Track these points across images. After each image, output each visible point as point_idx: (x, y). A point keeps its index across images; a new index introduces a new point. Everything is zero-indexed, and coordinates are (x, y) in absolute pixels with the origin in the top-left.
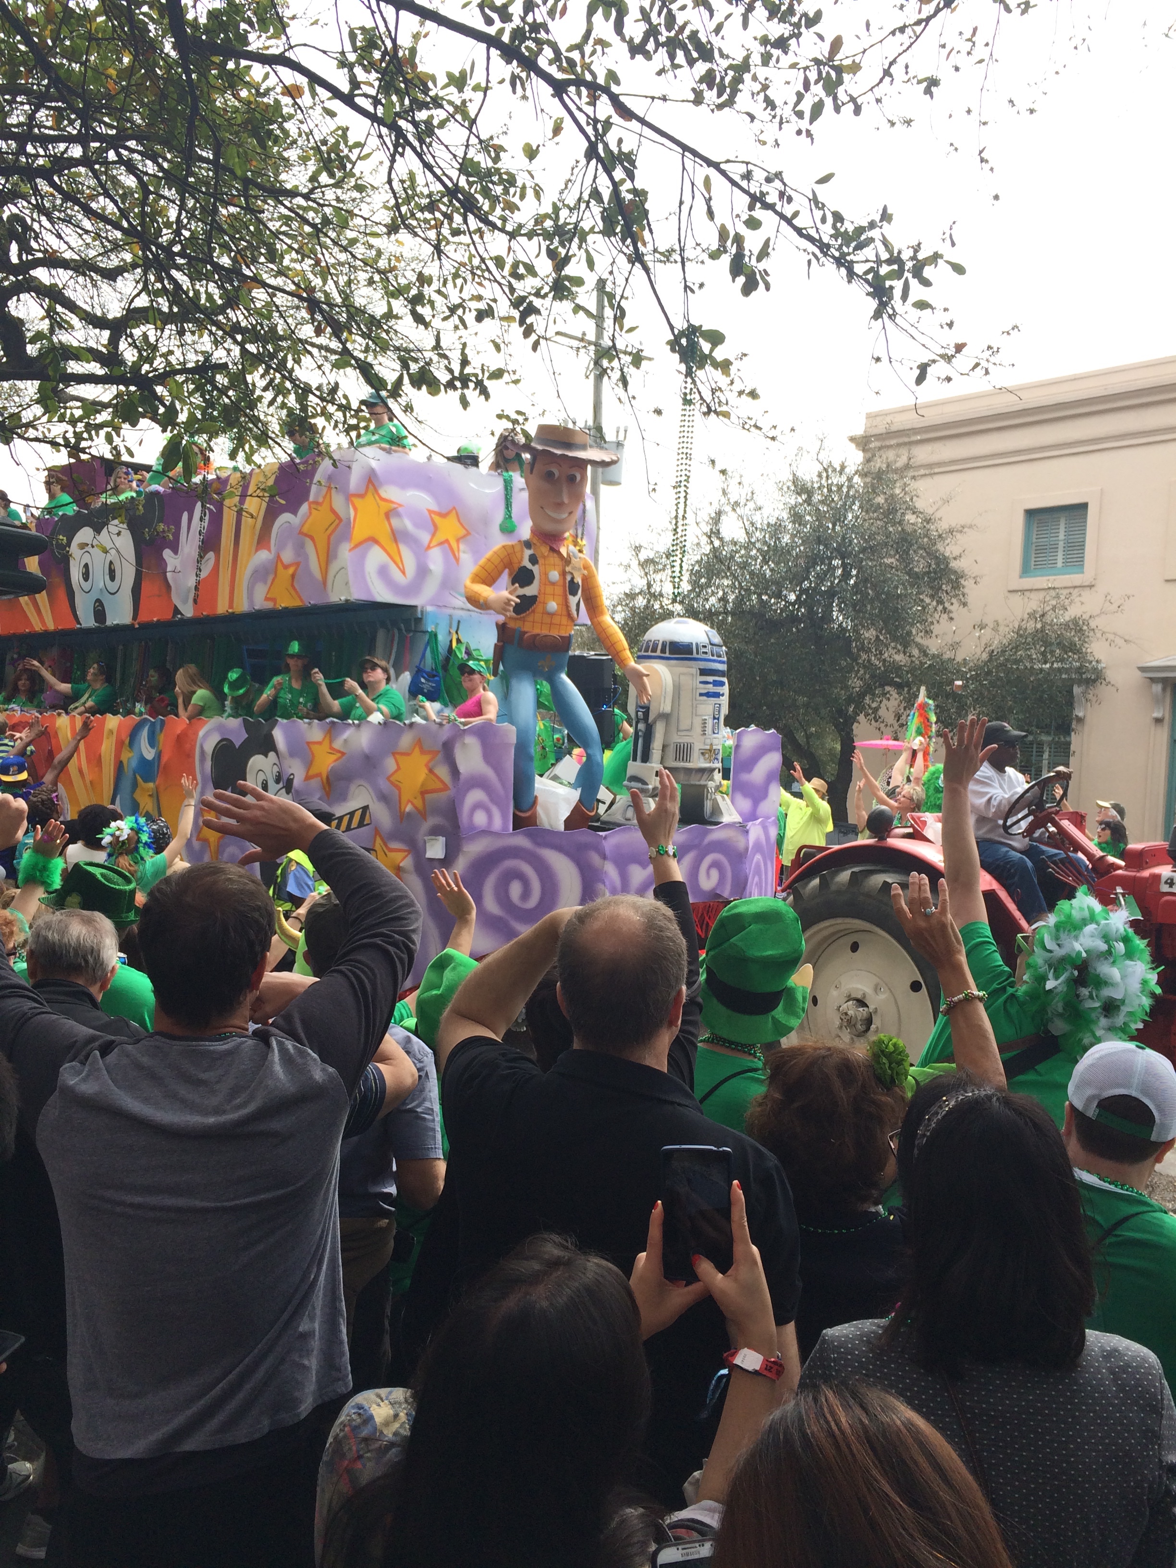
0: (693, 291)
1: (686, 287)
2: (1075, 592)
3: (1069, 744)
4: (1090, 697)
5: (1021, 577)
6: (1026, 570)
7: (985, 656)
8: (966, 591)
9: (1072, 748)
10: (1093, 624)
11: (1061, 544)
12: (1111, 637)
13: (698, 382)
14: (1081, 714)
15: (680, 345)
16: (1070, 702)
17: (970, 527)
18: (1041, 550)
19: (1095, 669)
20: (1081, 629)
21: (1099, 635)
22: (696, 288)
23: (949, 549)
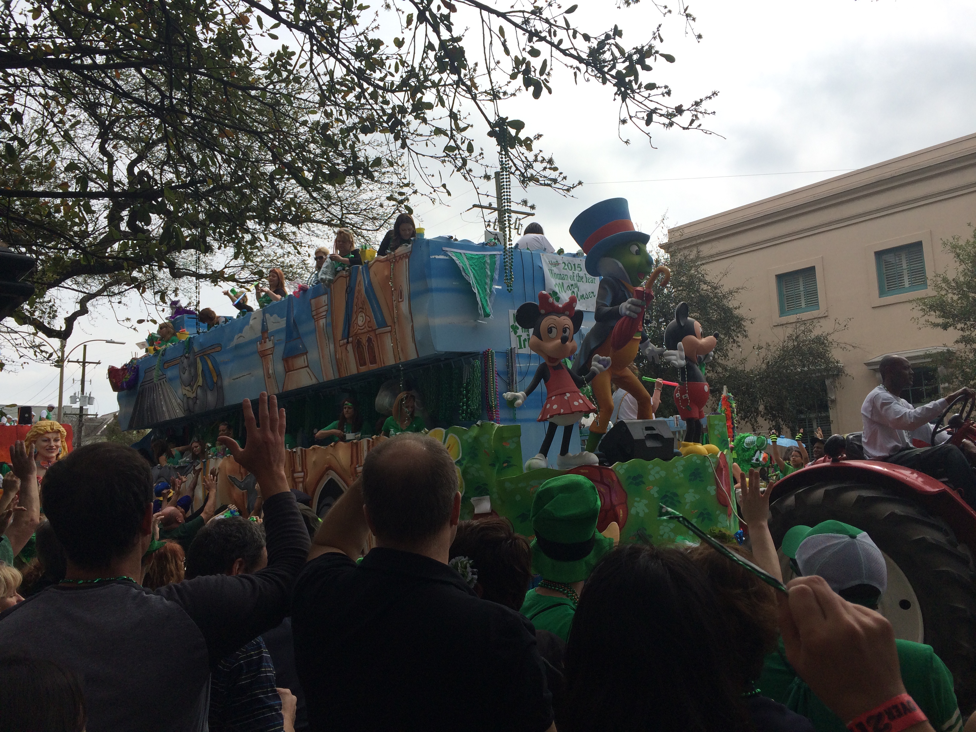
0: (499, 98)
2: (815, 321)
3: (828, 417)
4: (836, 385)
5: (780, 317)
6: (782, 312)
7: (764, 366)
8: (746, 329)
9: (831, 419)
10: (830, 338)
11: (802, 293)
12: (843, 345)
13: (511, 155)
14: (833, 397)
15: (496, 132)
16: (824, 389)
17: (743, 289)
18: (790, 299)
19: (837, 367)
20: (823, 343)
21: (835, 345)
22: (502, 95)
23: (731, 304)
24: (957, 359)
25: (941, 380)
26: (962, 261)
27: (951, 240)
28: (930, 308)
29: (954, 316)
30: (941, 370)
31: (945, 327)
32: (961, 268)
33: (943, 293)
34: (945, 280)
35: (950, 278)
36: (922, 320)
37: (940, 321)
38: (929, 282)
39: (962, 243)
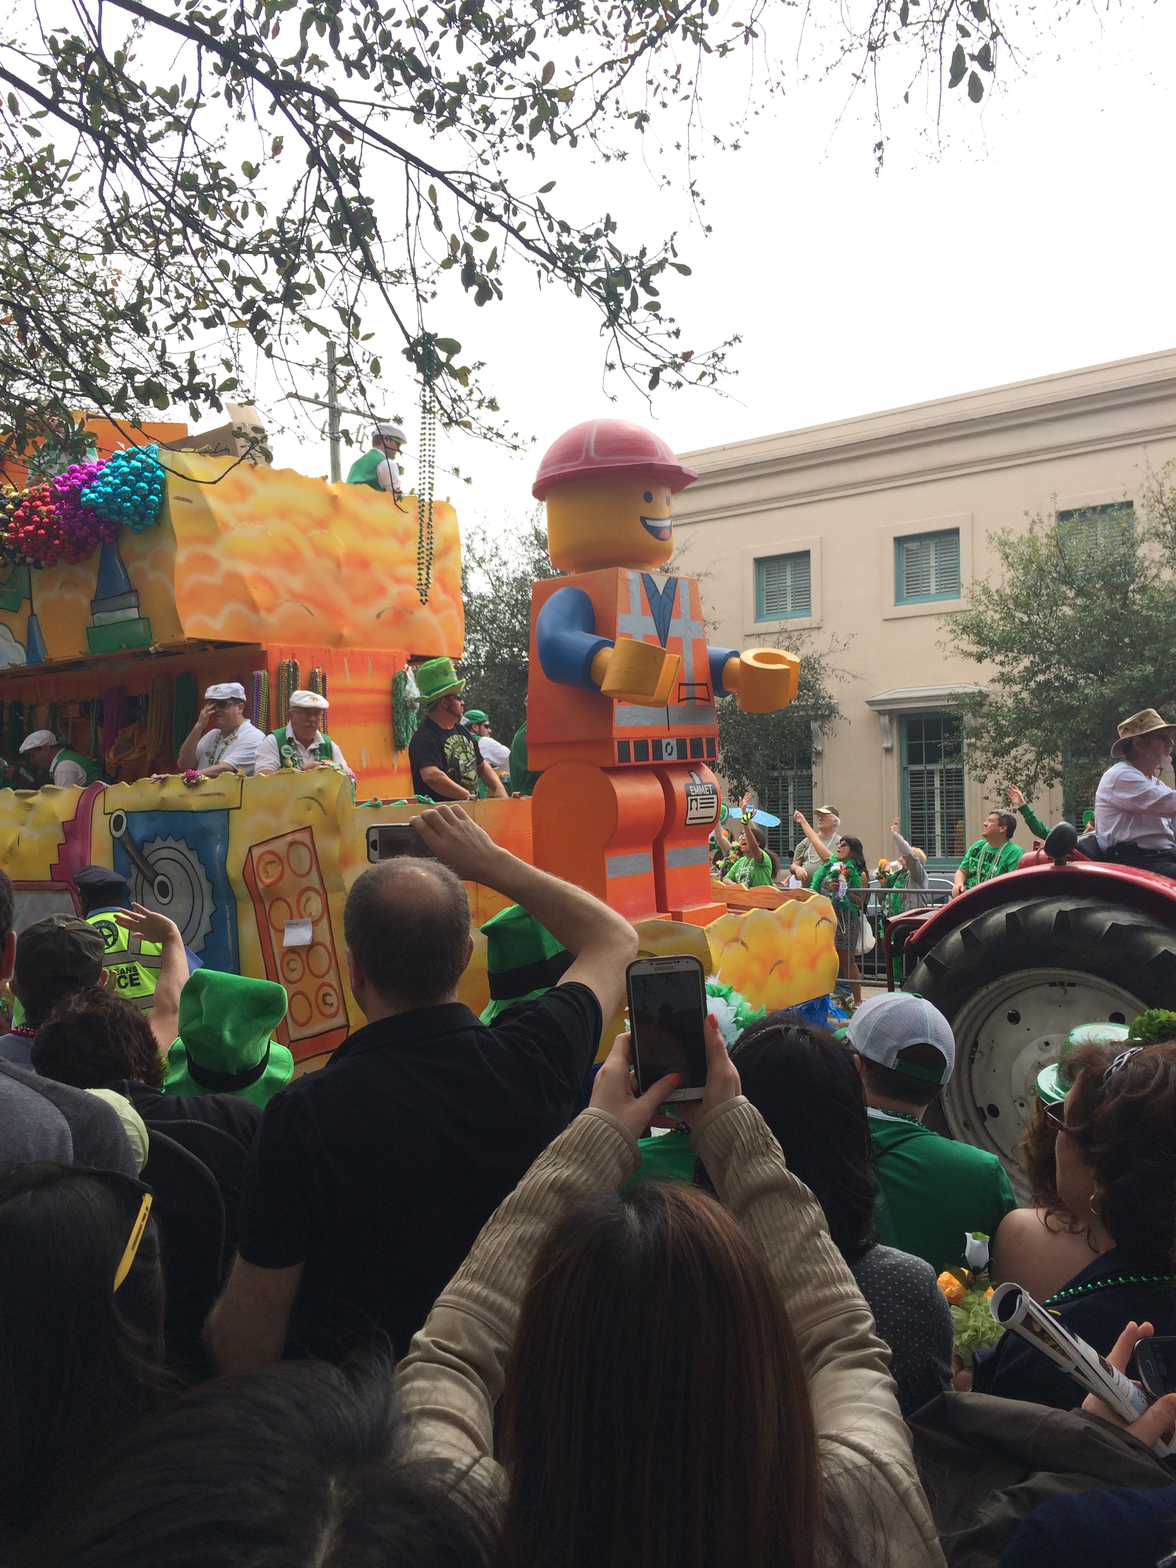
0: (425, 301)
1: (419, 296)
2: (805, 634)
3: (810, 776)
4: (826, 730)
5: (755, 622)
6: (759, 616)
9: (814, 779)
10: (823, 662)
11: (789, 590)
12: (840, 674)
13: (437, 391)
14: (819, 748)
15: (417, 353)
16: (809, 736)
17: (706, 575)
18: (771, 596)
19: (828, 705)
20: (813, 668)
21: (829, 672)
22: (428, 297)
24: (991, 705)
25: (967, 734)
26: (1011, 565)
27: (1000, 533)
28: (963, 629)
29: (992, 643)
30: (969, 720)
31: (980, 658)
32: (1009, 576)
33: (982, 608)
34: (986, 591)
35: (993, 588)
36: (950, 647)
37: (974, 649)
38: (964, 592)
39: (1013, 538)
